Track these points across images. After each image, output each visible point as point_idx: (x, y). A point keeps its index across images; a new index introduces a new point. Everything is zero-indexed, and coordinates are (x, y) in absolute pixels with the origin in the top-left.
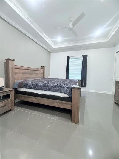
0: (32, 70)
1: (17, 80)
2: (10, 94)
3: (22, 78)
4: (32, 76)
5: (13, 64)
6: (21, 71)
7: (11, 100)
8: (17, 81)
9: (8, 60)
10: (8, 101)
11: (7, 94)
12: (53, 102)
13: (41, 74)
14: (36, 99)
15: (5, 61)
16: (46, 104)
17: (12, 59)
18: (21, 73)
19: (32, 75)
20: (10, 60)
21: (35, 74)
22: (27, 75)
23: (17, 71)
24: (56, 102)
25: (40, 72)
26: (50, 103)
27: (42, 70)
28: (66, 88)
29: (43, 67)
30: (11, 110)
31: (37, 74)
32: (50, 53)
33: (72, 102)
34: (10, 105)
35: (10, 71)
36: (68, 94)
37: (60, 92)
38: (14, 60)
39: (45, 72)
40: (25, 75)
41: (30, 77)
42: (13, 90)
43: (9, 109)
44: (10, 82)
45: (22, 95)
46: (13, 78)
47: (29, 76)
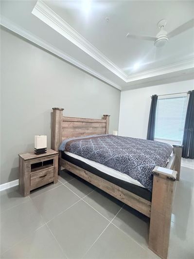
0: (88, 123)
1: (65, 138)
2: (53, 160)
3: (73, 136)
4: (87, 131)
5: (61, 115)
6: (71, 124)
7: (54, 168)
8: (65, 140)
9: (55, 109)
10: (51, 168)
11: (49, 159)
12: (113, 189)
13: (103, 127)
14: (86, 173)
15: (52, 111)
16: (101, 188)
17: (60, 107)
18: (71, 128)
19: (88, 129)
20: (58, 109)
21: (91, 129)
22: (80, 130)
23: (65, 125)
24: (119, 190)
25: (101, 125)
26: (107, 188)
27: (104, 121)
28: (139, 169)
29: (105, 117)
30: (53, 183)
31: (96, 127)
32: (120, 91)
33: (151, 201)
34: (52, 175)
35: (57, 126)
36: (144, 183)
37: (127, 173)
38: (63, 110)
39: (109, 124)
40: (77, 130)
41: (84, 133)
42: (57, 154)
43: (50, 181)
44: (56, 140)
45: (69, 163)
46: (60, 135)
47: (82, 132)
